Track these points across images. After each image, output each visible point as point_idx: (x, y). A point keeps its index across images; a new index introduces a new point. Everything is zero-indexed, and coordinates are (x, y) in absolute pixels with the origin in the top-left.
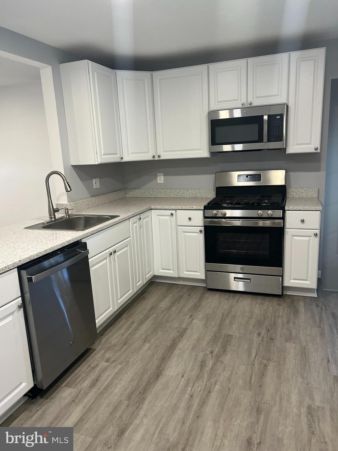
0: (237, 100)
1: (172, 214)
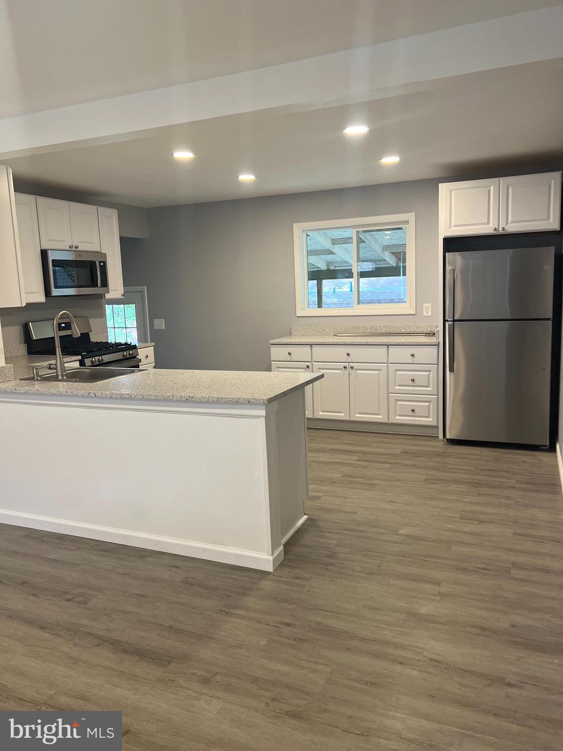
0: (65, 241)
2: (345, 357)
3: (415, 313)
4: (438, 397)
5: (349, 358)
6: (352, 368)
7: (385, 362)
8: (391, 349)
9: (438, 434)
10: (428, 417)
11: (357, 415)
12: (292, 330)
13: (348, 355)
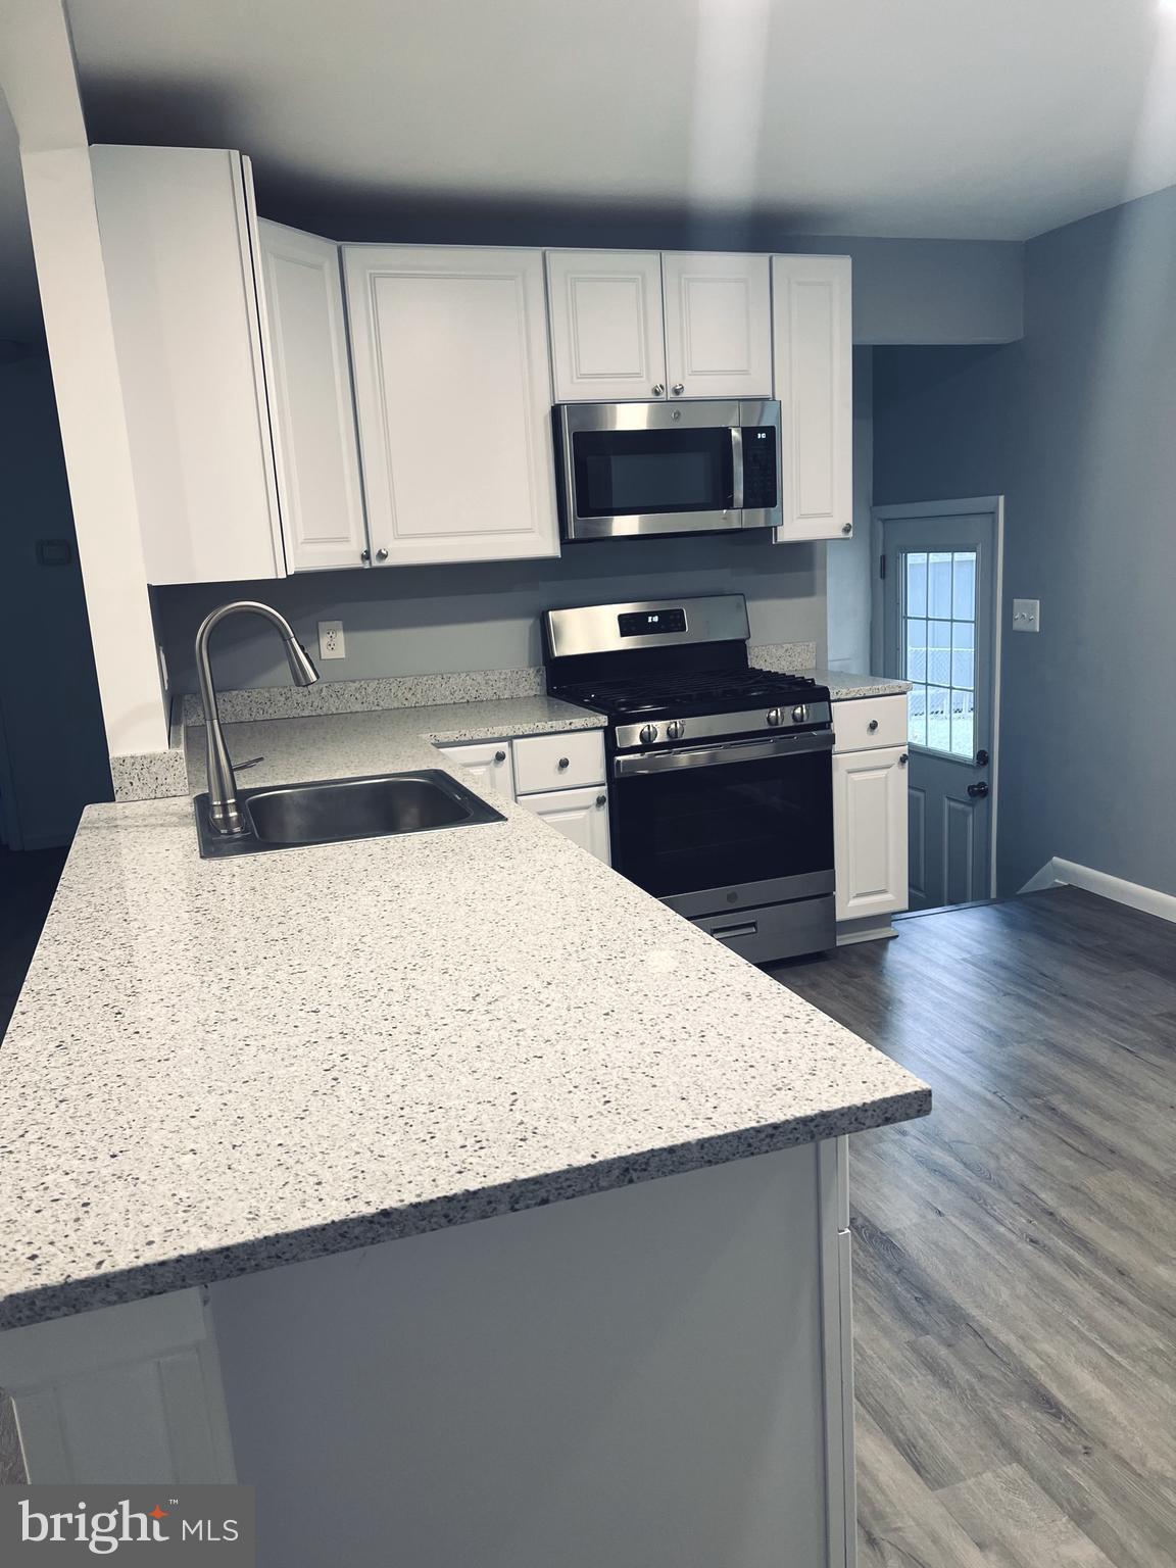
0: (638, 375)
1: (500, 757)
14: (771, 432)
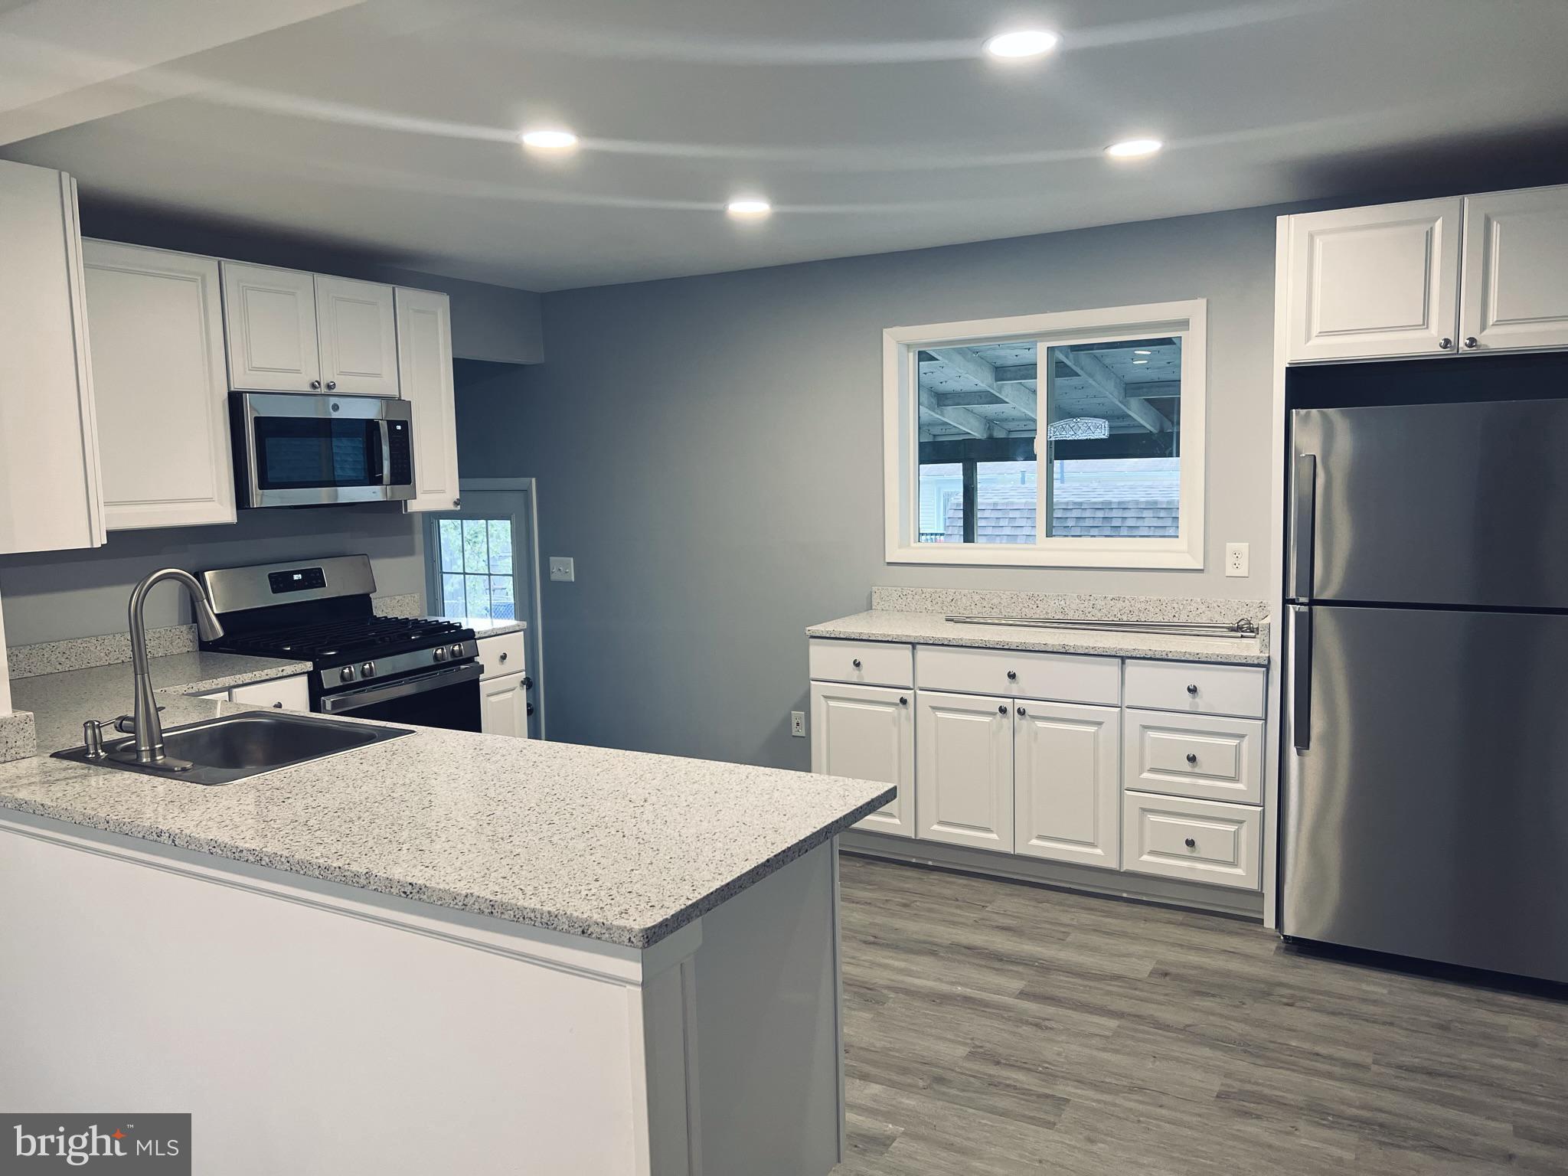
0: (298, 371)
2: (1003, 685)
3: (1202, 568)
4: (1264, 810)
5: (1014, 686)
6: (1022, 712)
7: (1115, 702)
8: (1132, 668)
9: (1262, 913)
10: (1234, 864)
11: (1034, 842)
12: (875, 596)
13: (1012, 676)
14: (406, 425)
